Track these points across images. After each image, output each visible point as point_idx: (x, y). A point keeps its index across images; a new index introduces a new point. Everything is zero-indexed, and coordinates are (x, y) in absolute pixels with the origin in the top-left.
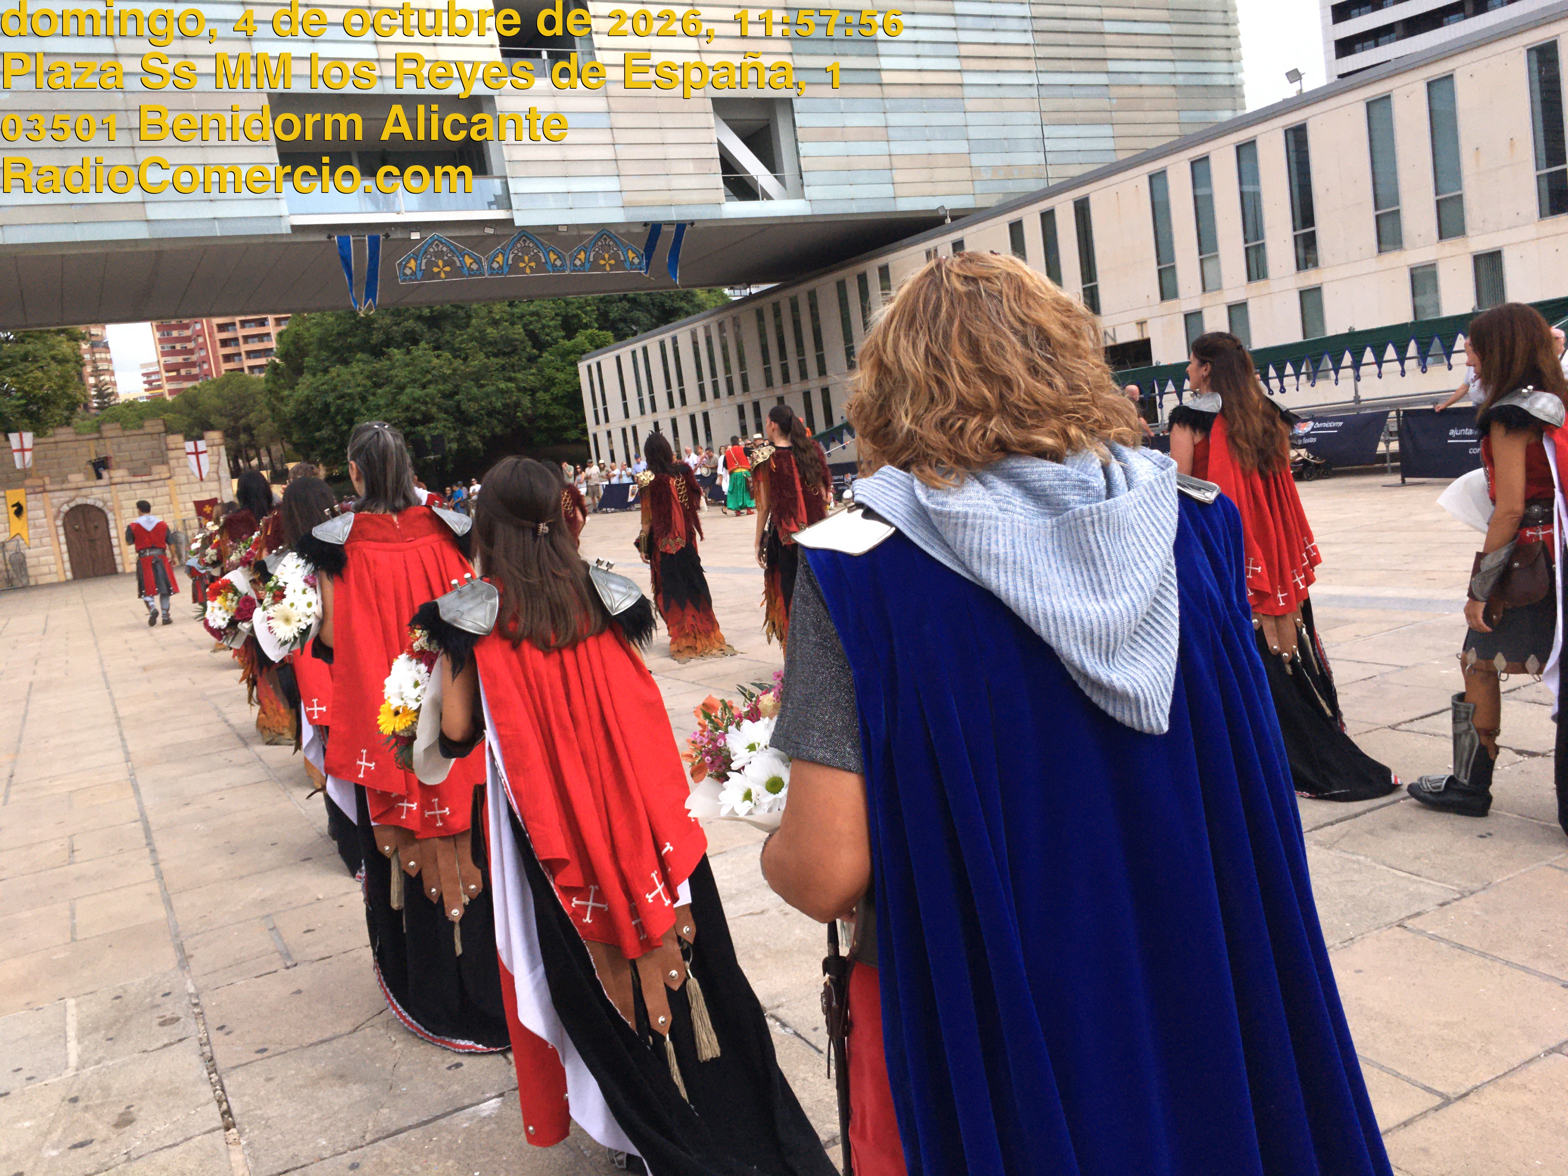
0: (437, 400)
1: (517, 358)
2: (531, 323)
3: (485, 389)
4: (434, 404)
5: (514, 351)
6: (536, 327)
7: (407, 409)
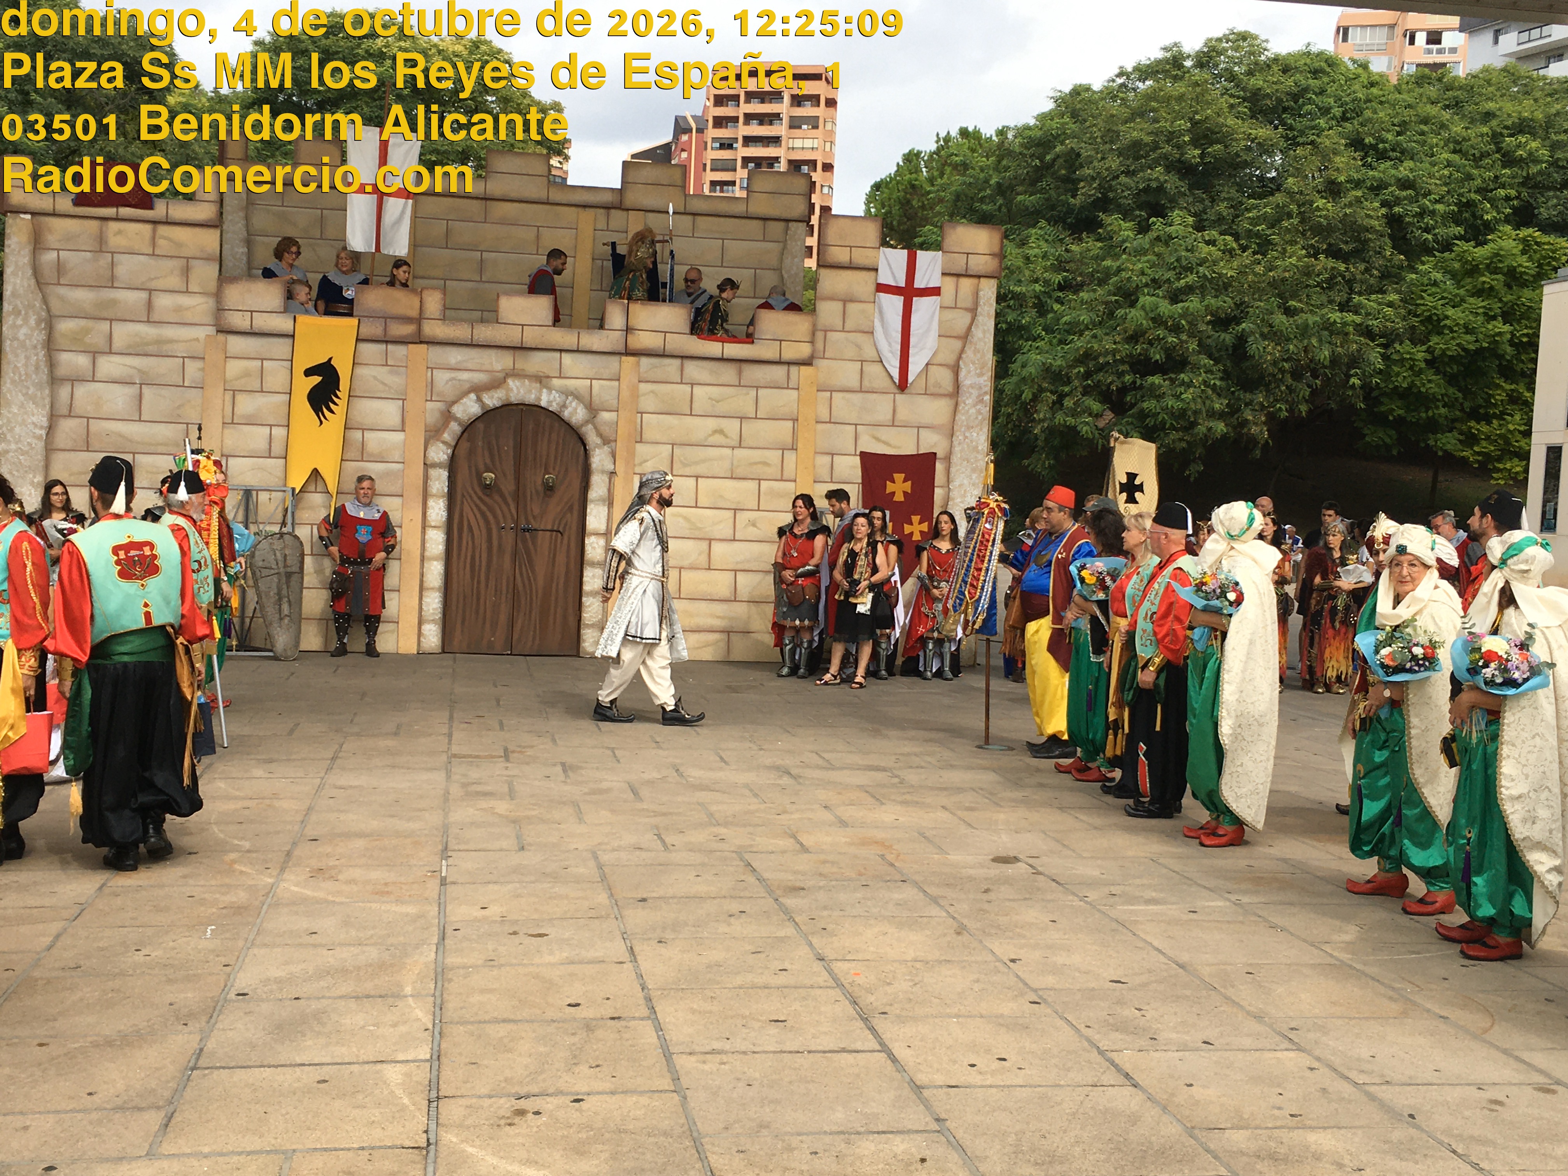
0: (1203, 327)
1: (1362, 267)
2: (1398, 201)
3: (1300, 319)
4: (1191, 335)
5: (1359, 253)
6: (1407, 210)
7: (1134, 338)
